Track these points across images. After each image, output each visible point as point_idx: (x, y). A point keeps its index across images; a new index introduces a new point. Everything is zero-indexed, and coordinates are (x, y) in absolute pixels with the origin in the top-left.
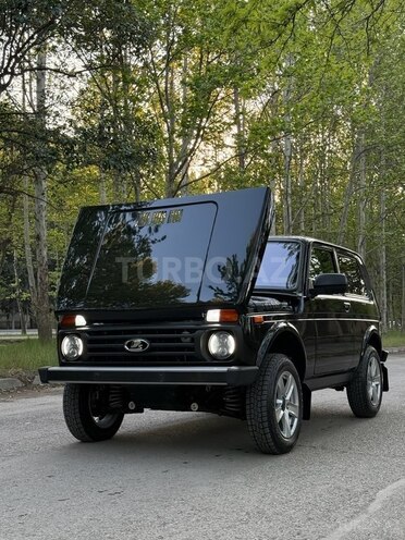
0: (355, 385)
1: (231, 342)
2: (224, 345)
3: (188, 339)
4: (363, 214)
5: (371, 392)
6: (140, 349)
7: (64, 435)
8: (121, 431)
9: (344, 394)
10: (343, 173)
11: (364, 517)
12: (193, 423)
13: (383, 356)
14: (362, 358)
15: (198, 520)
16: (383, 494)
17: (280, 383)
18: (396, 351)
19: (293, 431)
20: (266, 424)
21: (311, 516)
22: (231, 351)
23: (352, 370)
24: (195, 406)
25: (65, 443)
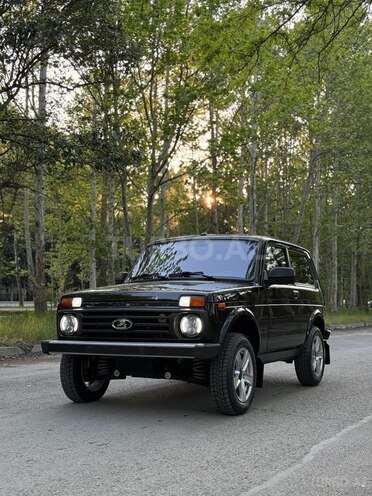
0: (301, 358)
1: (199, 323)
2: (193, 326)
3: (164, 320)
4: (318, 209)
5: (314, 364)
6: (125, 328)
7: (60, 396)
8: (107, 393)
9: (292, 366)
10: (303, 172)
11: (299, 466)
12: (167, 388)
13: (326, 335)
14: (307, 336)
15: (168, 467)
16: (316, 449)
17: (238, 357)
18: (344, 327)
19: (247, 397)
20: (226, 391)
21: (257, 465)
22: (199, 330)
23: (298, 347)
24: (168, 374)
25: (61, 403)
